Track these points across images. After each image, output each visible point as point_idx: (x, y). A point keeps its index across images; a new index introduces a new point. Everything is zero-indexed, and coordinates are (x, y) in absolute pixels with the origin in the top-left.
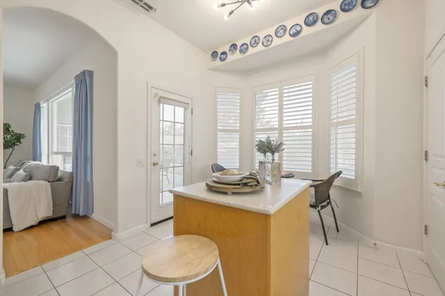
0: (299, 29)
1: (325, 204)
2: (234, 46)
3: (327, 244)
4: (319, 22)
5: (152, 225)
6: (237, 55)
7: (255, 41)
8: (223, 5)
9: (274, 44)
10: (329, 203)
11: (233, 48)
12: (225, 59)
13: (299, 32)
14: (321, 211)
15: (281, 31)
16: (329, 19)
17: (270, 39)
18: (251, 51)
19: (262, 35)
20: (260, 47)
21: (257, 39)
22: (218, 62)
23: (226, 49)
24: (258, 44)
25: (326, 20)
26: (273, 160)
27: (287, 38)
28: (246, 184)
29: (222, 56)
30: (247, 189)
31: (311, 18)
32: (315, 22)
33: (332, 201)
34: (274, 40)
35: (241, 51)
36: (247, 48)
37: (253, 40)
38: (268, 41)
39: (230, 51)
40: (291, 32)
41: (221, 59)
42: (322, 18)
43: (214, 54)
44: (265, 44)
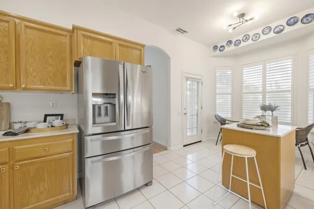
0: (282, 28)
1: (304, 143)
2: (230, 42)
3: (306, 169)
4: (299, 22)
5: (184, 146)
6: (232, 47)
7: (246, 38)
8: (230, 25)
9: (261, 39)
10: (308, 143)
11: (229, 43)
12: (223, 50)
13: (282, 30)
14: (301, 148)
15: (267, 31)
16: (308, 20)
17: (258, 36)
18: (243, 44)
19: (251, 34)
20: (250, 42)
21: (247, 36)
22: (218, 52)
23: (224, 44)
24: (248, 39)
25: (305, 21)
26: (272, 115)
27: (272, 34)
28: (262, 125)
29: (221, 48)
30: (263, 128)
31: (292, 20)
32: (295, 23)
33: (310, 143)
34: (261, 37)
35: (235, 45)
36: (240, 43)
37: (245, 37)
38: (256, 37)
39: (227, 45)
40: (275, 31)
41: (220, 50)
42: (302, 20)
43: (215, 48)
44: (254, 39)
